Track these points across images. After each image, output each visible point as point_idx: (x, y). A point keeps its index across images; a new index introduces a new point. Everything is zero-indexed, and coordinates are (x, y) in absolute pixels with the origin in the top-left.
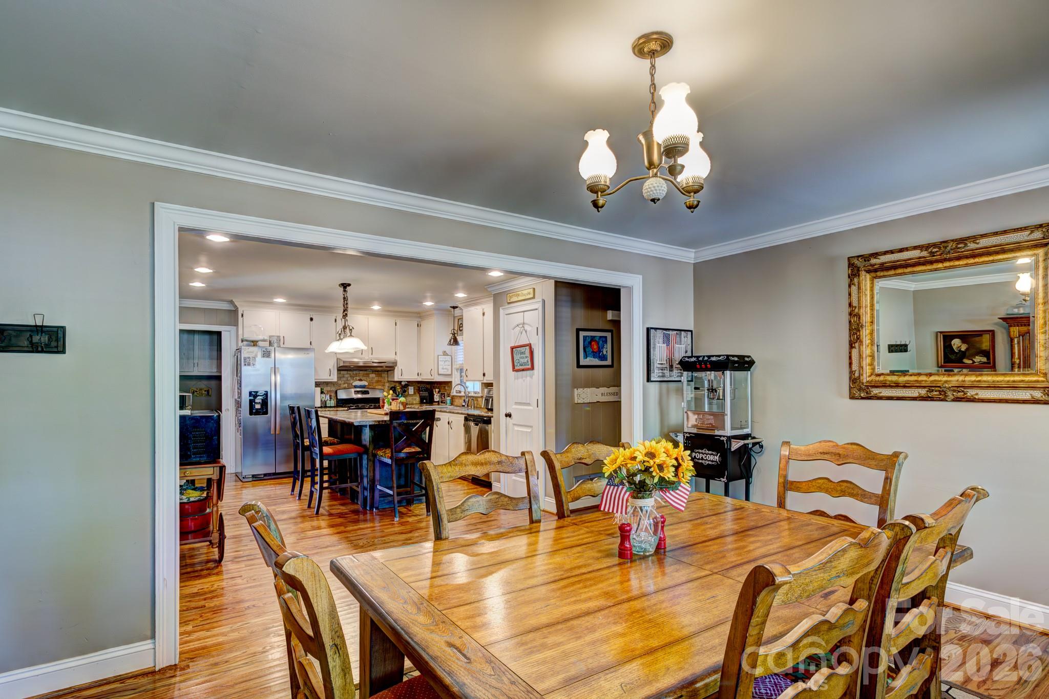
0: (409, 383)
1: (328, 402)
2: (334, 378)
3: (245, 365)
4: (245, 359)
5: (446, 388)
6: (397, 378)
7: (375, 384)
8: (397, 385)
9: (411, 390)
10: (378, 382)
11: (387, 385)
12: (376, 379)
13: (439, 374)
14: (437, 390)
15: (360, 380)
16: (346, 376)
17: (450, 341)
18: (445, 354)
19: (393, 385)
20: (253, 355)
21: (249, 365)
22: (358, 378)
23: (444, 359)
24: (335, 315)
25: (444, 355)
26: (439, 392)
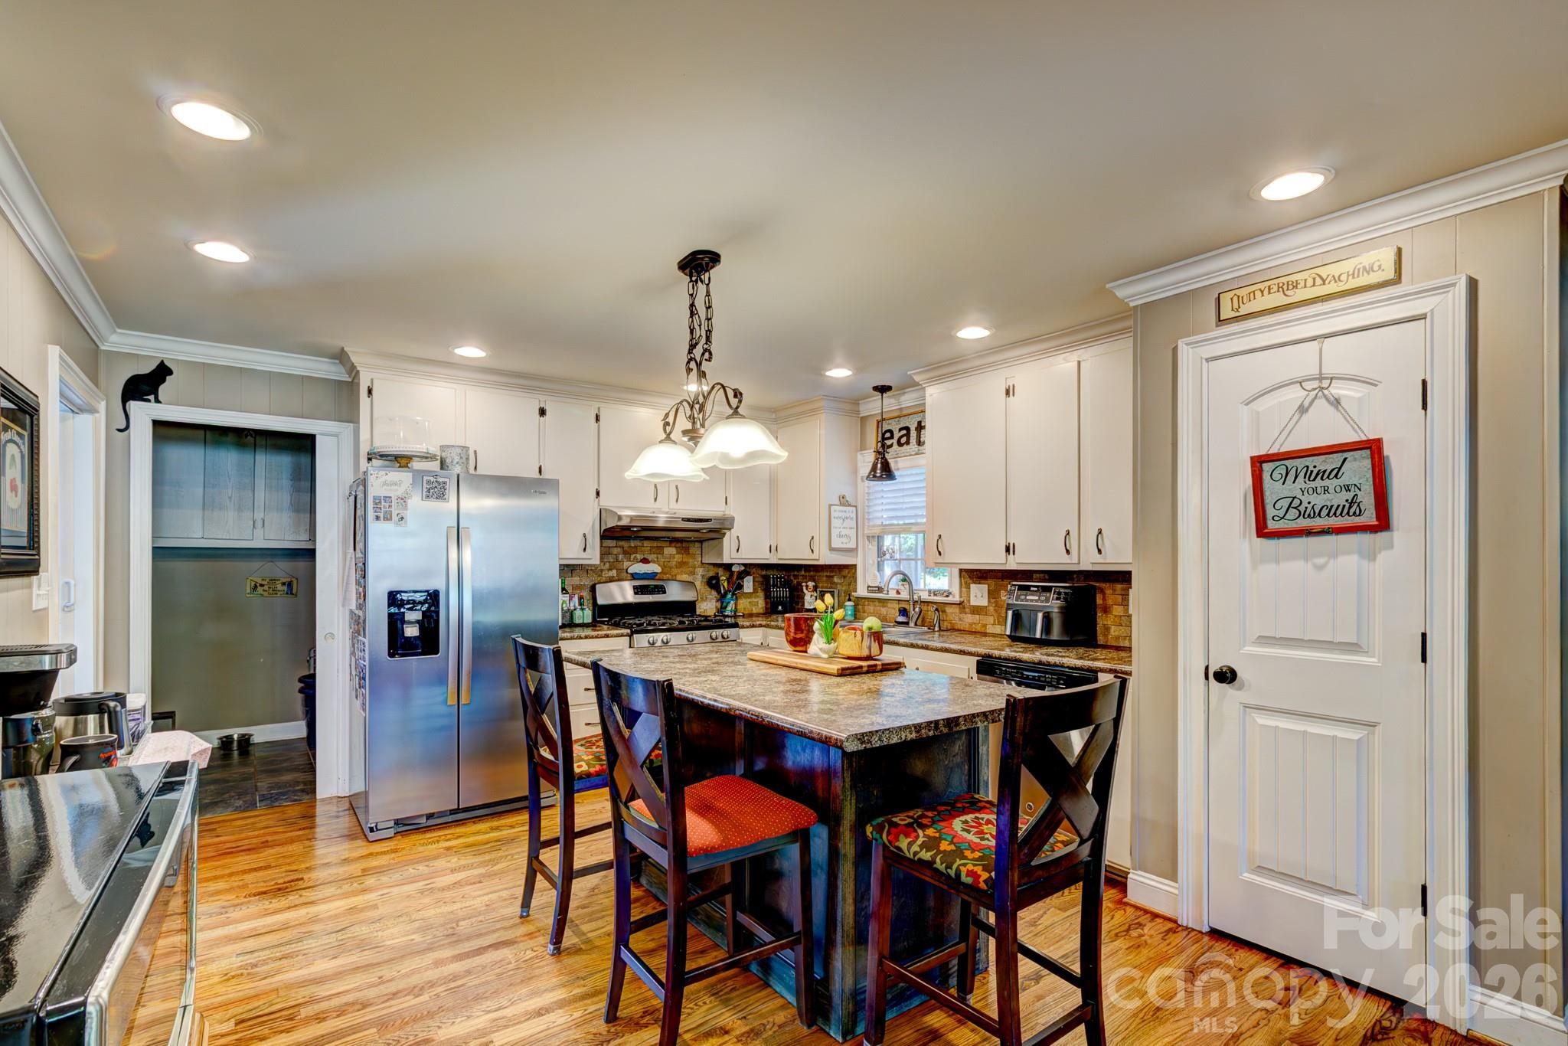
0: (748, 569)
1: (578, 613)
2: (593, 557)
3: (377, 518)
4: (377, 502)
5: (836, 580)
6: (730, 553)
7: (675, 571)
8: (720, 571)
9: (748, 584)
10: (681, 564)
11: (700, 571)
12: (678, 558)
13: (832, 549)
14: (811, 584)
15: (645, 561)
16: (615, 551)
17: (874, 469)
18: (843, 501)
19: (711, 574)
20: (400, 492)
21: (388, 518)
22: (639, 557)
23: (843, 515)
24: (597, 405)
25: (841, 504)
26: (815, 588)
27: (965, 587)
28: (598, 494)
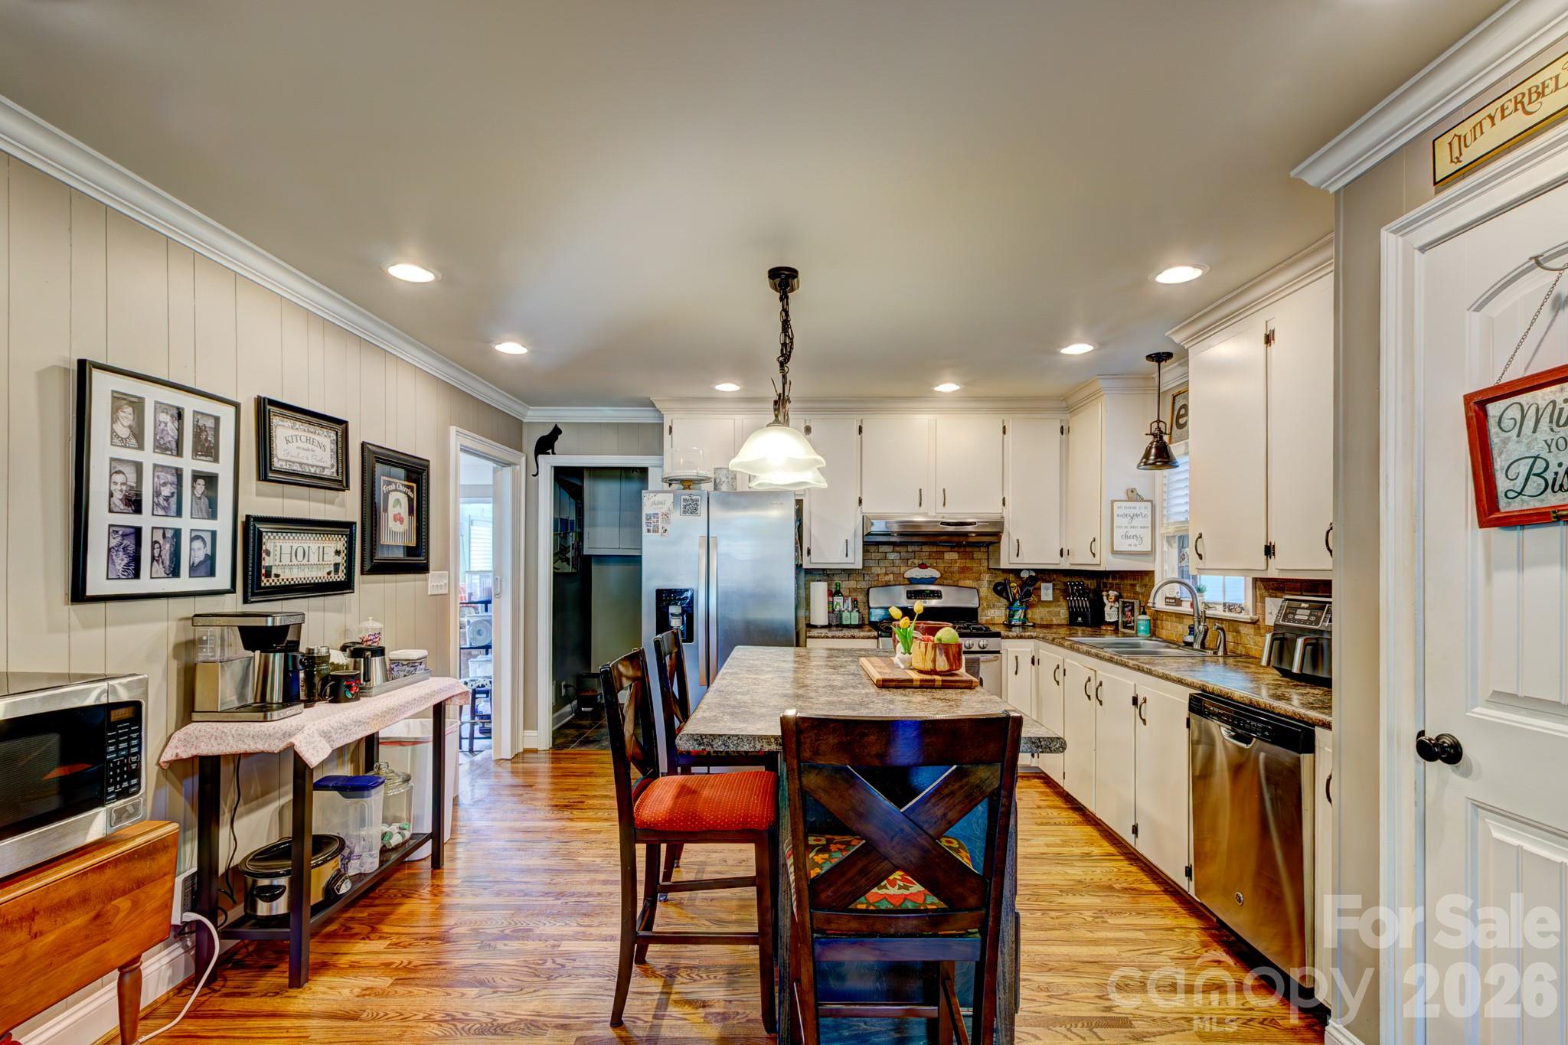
0: (1043, 575)
1: (845, 615)
2: (856, 561)
3: (649, 531)
4: (649, 518)
5: (1138, 589)
6: (1007, 559)
7: (957, 576)
8: (1011, 577)
9: (1047, 592)
10: (963, 570)
11: (986, 577)
12: (960, 563)
13: (1114, 553)
14: (1113, 593)
15: (923, 566)
16: (891, 556)
17: (1147, 455)
18: (1133, 496)
19: (1000, 579)
20: (664, 509)
21: (656, 531)
22: (917, 562)
23: (1132, 512)
24: (859, 417)
25: (1130, 500)
26: (1117, 599)
27: (1259, 601)
28: (860, 501)
